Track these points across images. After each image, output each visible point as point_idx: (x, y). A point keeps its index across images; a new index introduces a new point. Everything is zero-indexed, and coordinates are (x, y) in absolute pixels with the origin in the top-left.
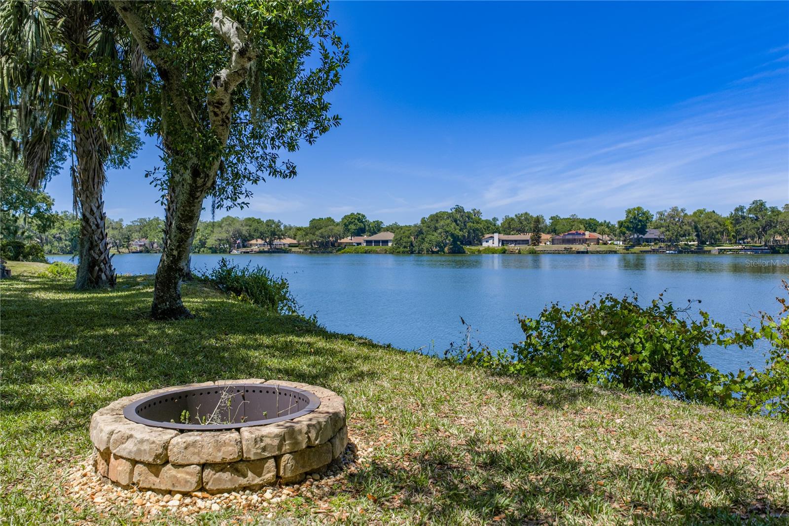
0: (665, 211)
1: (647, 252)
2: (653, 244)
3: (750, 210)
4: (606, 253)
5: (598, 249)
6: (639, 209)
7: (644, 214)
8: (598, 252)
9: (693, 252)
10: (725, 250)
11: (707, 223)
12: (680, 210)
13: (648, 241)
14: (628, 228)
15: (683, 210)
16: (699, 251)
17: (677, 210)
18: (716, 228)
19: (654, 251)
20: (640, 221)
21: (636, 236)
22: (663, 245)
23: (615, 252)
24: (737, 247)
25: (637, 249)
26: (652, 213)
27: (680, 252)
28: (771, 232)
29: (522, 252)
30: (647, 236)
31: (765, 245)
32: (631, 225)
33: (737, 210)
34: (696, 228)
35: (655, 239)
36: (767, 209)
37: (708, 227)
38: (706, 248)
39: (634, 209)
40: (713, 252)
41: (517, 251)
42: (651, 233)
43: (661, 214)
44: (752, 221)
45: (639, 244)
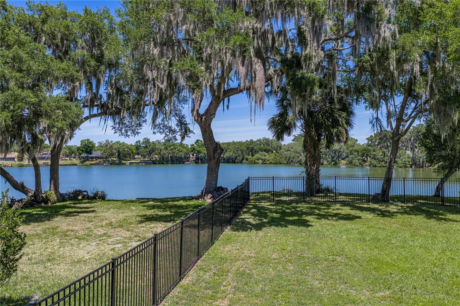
0: (103, 142)
1: (93, 164)
2: (95, 160)
3: (143, 143)
4: (70, 165)
5: (65, 163)
6: (88, 140)
7: (91, 143)
8: (65, 165)
9: (117, 164)
10: (132, 162)
11: (124, 149)
12: (110, 141)
13: (92, 158)
14: (82, 151)
15: (111, 142)
16: (120, 164)
17: (108, 142)
18: (128, 151)
19: (97, 164)
20: (89, 147)
21: (86, 155)
22: (101, 160)
23: (76, 165)
24: (138, 161)
25: (87, 163)
26: (94, 142)
27: (111, 164)
28: (154, 153)
29: (13, 165)
30: (92, 155)
31: (150, 160)
32: (84, 149)
33: (137, 142)
34: (119, 151)
35: (96, 157)
36: (150, 142)
37: (124, 151)
38: (124, 162)
39: (85, 140)
40: (127, 164)
41: (10, 165)
42: (95, 154)
43: (100, 143)
44: (144, 148)
45: (88, 160)
